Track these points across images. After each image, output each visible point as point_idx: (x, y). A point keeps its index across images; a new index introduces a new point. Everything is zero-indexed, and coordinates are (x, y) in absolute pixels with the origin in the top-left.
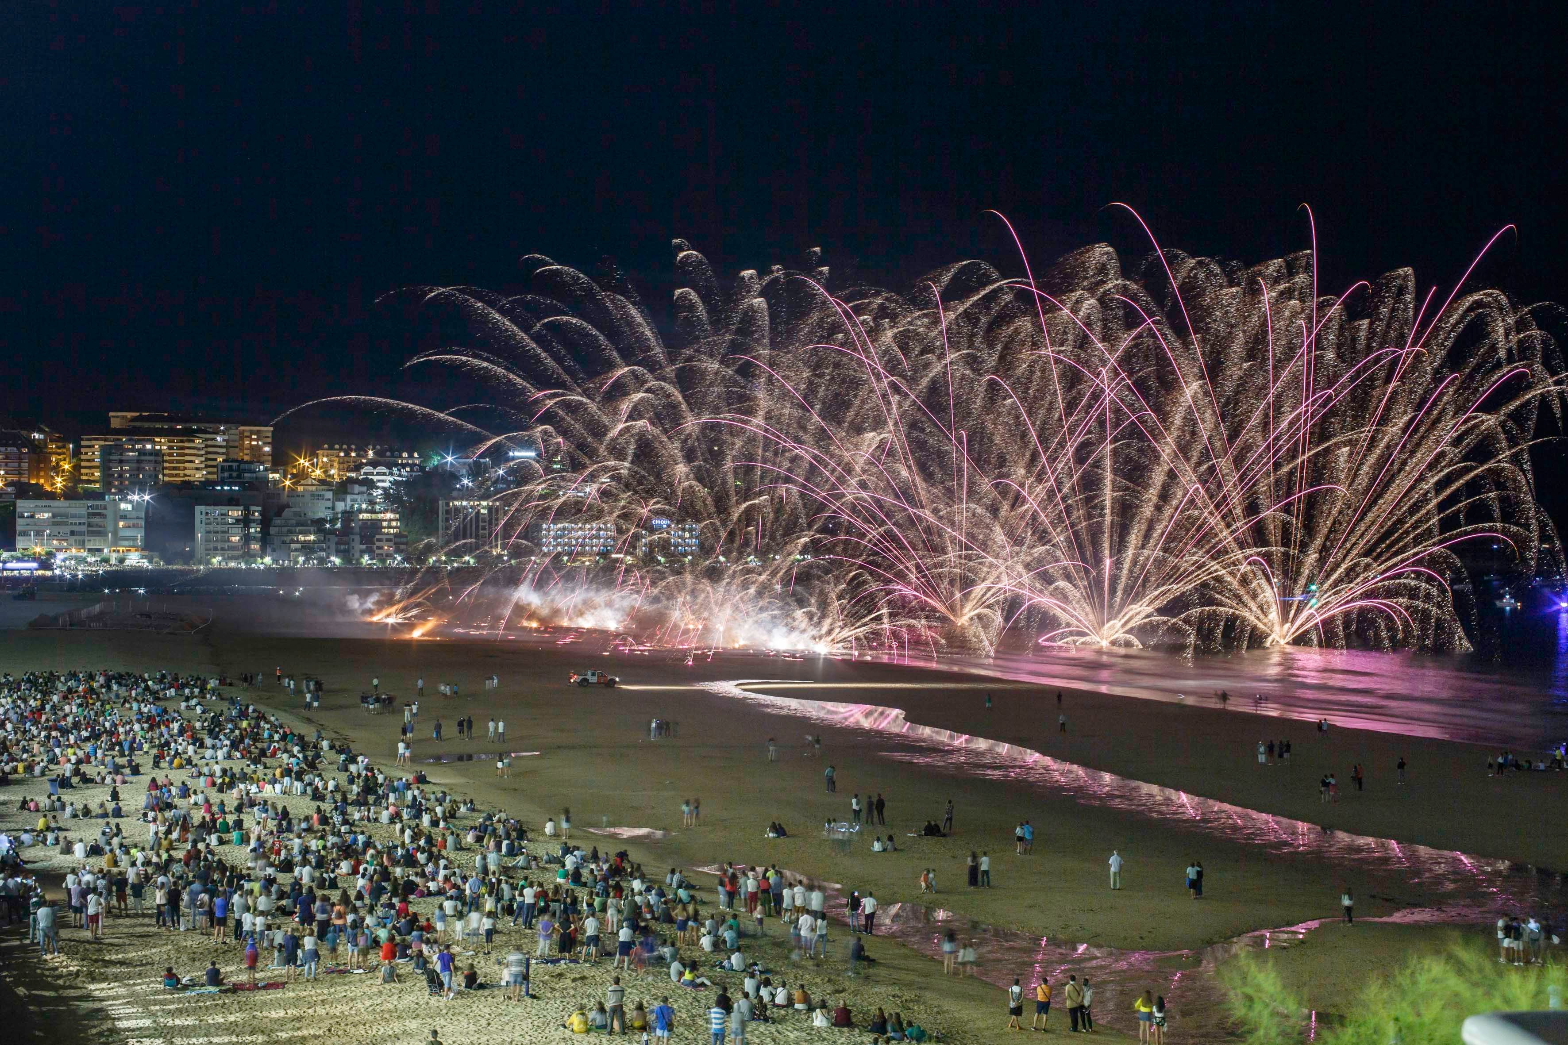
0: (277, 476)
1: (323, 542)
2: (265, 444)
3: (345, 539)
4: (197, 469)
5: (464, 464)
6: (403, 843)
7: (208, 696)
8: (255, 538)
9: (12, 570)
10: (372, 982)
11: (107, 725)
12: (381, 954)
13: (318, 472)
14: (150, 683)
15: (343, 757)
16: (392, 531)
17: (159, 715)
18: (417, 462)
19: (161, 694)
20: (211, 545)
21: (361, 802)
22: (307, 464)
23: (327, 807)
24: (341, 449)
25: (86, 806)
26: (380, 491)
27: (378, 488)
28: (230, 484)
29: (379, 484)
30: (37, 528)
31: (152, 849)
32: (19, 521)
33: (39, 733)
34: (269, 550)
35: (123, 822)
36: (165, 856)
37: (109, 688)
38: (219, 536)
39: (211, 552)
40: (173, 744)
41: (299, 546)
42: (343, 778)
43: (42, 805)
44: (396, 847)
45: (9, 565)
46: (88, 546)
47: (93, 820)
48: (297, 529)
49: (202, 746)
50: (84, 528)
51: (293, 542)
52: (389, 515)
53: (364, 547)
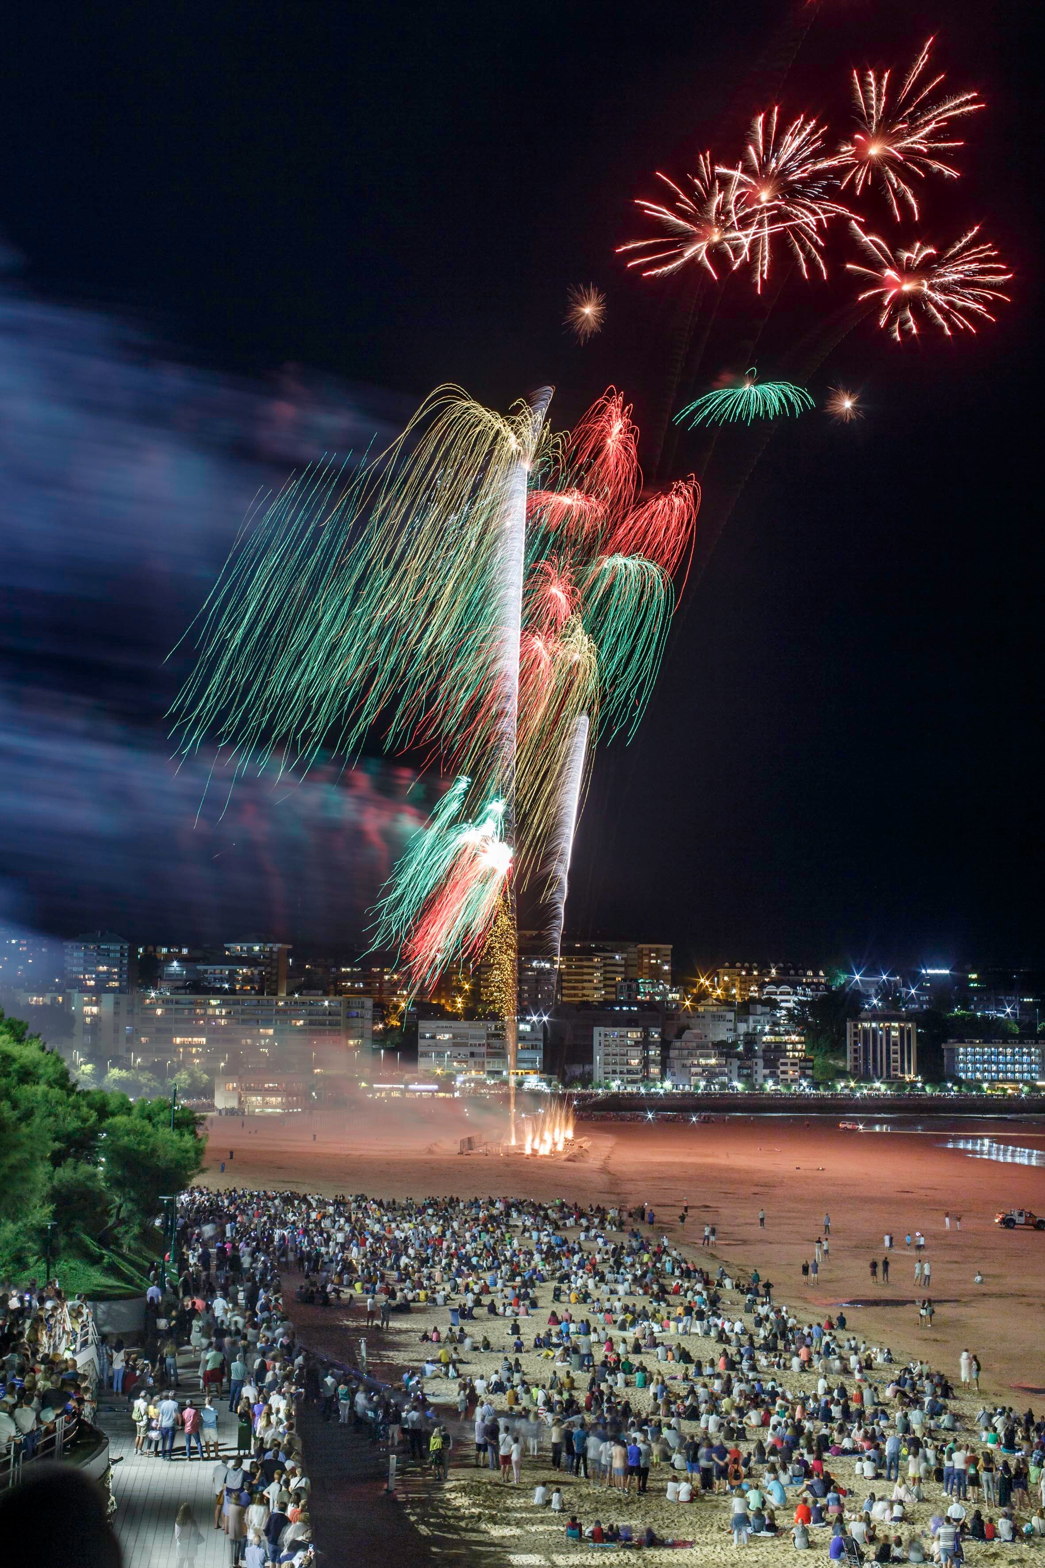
0: (677, 996)
1: (725, 1066)
2: (665, 962)
3: (749, 1063)
4: (596, 989)
5: (873, 982)
6: (815, 1395)
7: (609, 1227)
8: (654, 1062)
9: (415, 1091)
10: (785, 1547)
11: (508, 1254)
12: (795, 1515)
13: (719, 992)
14: (550, 1211)
15: (749, 1296)
16: (797, 1054)
17: (558, 1246)
18: (823, 981)
19: (560, 1223)
20: (610, 1068)
21: (769, 1347)
22: (707, 983)
23: (732, 1350)
24: (743, 968)
25: (485, 1338)
26: (784, 1012)
27: (781, 1008)
28: (629, 1005)
29: (783, 1005)
30: (438, 1049)
31: (551, 1388)
32: (421, 1042)
33: (440, 1261)
34: (669, 1074)
35: (523, 1358)
36: (566, 1396)
37: (508, 1215)
38: (618, 1058)
39: (610, 1076)
40: (573, 1277)
41: (699, 1070)
42: (749, 1319)
43: (443, 1336)
44: (808, 1398)
45: (411, 1087)
46: (489, 1068)
47: (494, 1354)
48: (698, 1052)
49: (602, 1279)
50: (484, 1050)
51: (694, 1066)
52: (794, 1038)
53: (767, 1071)
